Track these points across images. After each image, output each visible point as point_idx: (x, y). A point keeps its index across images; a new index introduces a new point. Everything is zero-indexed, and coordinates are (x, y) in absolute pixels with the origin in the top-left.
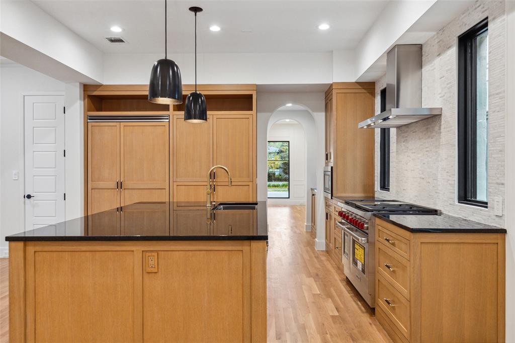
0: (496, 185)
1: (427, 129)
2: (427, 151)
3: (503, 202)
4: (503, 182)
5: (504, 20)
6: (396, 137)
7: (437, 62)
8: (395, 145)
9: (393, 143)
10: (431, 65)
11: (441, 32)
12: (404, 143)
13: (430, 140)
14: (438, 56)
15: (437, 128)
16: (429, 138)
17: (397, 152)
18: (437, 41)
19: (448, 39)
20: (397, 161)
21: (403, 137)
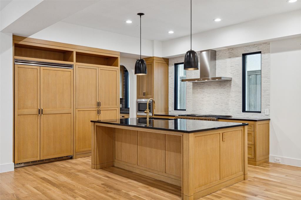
0: (265, 106)
1: (220, 85)
2: (220, 93)
3: (269, 110)
4: (269, 104)
5: (270, 55)
6: (192, 86)
7: (228, 60)
8: (191, 90)
9: (189, 89)
10: (223, 60)
11: (231, 49)
12: (201, 89)
13: (223, 89)
14: (229, 58)
15: (228, 85)
16: (222, 88)
17: (193, 93)
18: (228, 52)
19: (236, 53)
20: (193, 97)
21: (199, 87)
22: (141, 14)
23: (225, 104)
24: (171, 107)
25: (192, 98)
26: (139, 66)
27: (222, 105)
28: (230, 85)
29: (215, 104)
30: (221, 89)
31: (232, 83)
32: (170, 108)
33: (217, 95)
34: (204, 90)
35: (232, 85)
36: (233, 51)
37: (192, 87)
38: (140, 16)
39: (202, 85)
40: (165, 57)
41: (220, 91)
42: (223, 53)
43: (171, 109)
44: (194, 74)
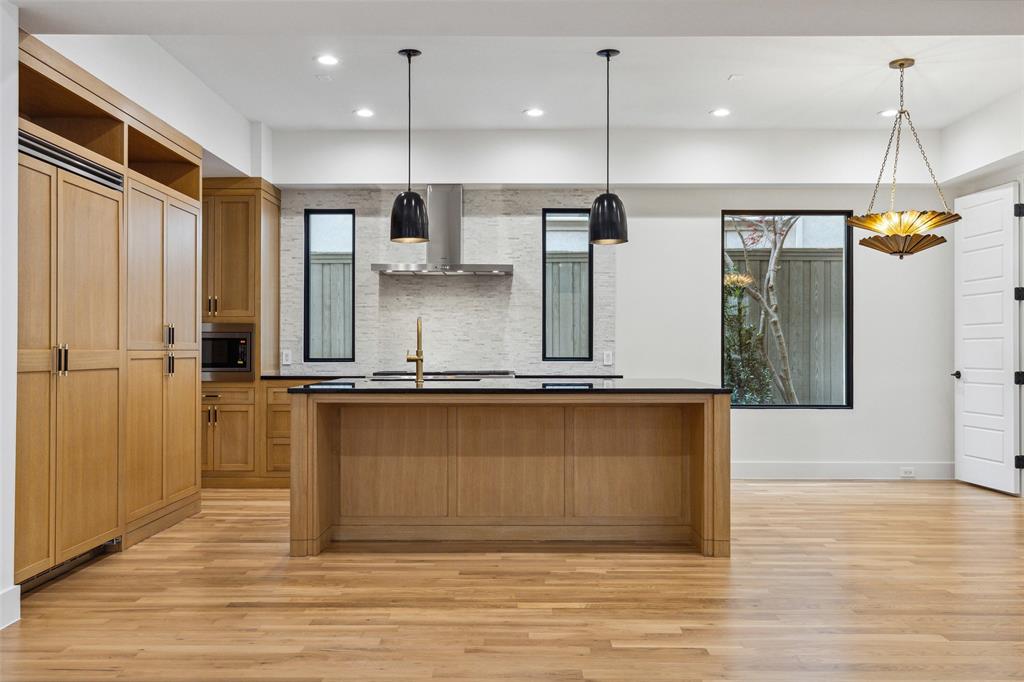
0: (604, 343)
2: (476, 310)
4: (613, 340)
6: (378, 287)
7: (503, 221)
8: (376, 297)
9: (366, 294)
10: (488, 219)
11: (512, 192)
12: (411, 297)
13: (485, 299)
14: (506, 214)
15: (503, 288)
16: (482, 296)
17: (382, 307)
18: (501, 198)
19: (526, 204)
20: (382, 319)
21: (405, 289)
22: (410, 53)
23: (493, 341)
24: (290, 352)
25: (379, 321)
26: (413, 215)
27: (482, 342)
28: (509, 287)
29: (459, 340)
30: (481, 299)
31: (514, 282)
32: (287, 356)
33: (468, 314)
34: (421, 300)
35: (514, 289)
36: (514, 198)
37: (380, 290)
38: (407, 59)
39: (418, 283)
40: (281, 183)
41: (477, 304)
42: (486, 198)
43: (290, 358)
44: (387, 250)
